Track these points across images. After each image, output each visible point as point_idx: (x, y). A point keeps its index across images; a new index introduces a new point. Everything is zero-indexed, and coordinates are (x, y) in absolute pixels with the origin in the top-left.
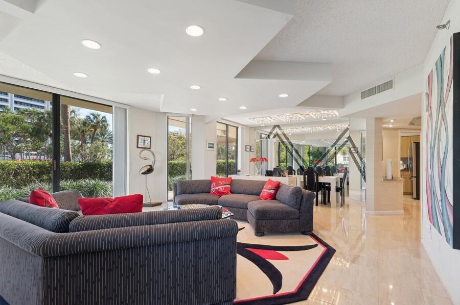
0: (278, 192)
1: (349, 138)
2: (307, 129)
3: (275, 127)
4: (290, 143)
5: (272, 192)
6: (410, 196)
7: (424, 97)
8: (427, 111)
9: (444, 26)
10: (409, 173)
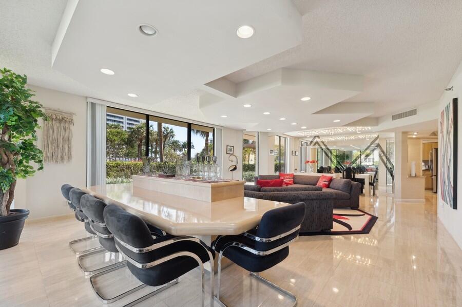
0: (331, 183)
1: (378, 145)
2: (339, 138)
3: (315, 137)
4: (328, 149)
5: (327, 183)
6: (431, 191)
7: (439, 124)
8: (441, 133)
9: (450, 89)
10: (430, 172)
